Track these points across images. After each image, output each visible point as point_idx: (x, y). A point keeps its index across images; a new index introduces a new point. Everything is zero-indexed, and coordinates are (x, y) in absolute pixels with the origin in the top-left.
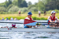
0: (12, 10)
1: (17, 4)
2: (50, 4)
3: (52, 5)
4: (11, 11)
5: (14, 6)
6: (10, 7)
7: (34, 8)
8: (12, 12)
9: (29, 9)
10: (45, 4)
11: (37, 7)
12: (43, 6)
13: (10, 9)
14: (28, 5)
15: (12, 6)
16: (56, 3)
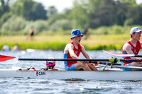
0: (11, 26)
1: (22, 11)
2: (103, 12)
3: (107, 14)
4: (8, 28)
5: (13, 16)
6: (5, 20)
7: (63, 22)
8: (9, 32)
9: (51, 24)
10: (88, 12)
11: (71, 19)
12: (84, 17)
13: (6, 24)
14: (48, 14)
15: (9, 17)
16: (116, 9)
